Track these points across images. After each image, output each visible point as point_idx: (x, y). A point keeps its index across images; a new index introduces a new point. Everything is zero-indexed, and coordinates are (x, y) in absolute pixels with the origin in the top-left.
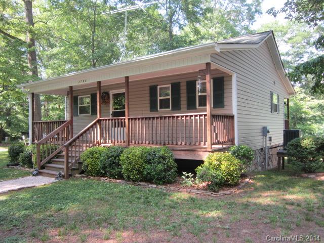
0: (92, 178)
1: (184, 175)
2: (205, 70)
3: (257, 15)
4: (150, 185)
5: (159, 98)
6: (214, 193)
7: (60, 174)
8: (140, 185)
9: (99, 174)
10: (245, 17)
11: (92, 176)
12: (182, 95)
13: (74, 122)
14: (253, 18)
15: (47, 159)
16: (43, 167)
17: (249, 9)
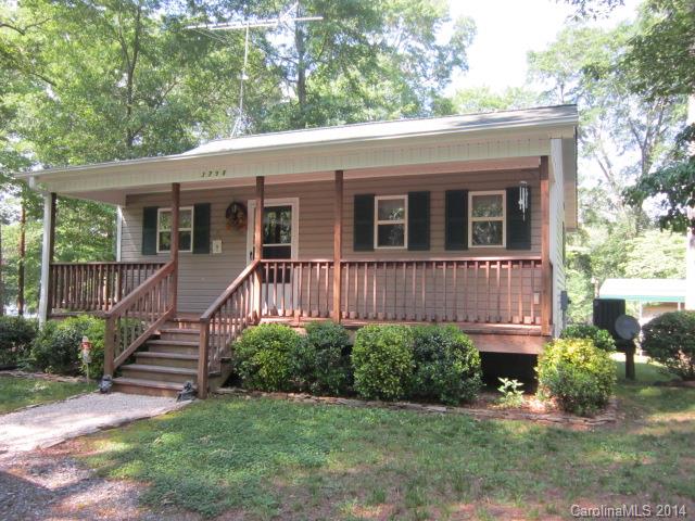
0: (264, 394)
1: (503, 384)
2: (536, 169)
3: (456, 70)
4: (430, 408)
5: (377, 222)
6: (589, 420)
7: (188, 387)
8: (402, 407)
9: (284, 386)
10: (429, 72)
11: (265, 390)
12: (433, 219)
13: (180, 266)
14: (447, 74)
15: (126, 352)
16: (117, 372)
17: (441, 57)
